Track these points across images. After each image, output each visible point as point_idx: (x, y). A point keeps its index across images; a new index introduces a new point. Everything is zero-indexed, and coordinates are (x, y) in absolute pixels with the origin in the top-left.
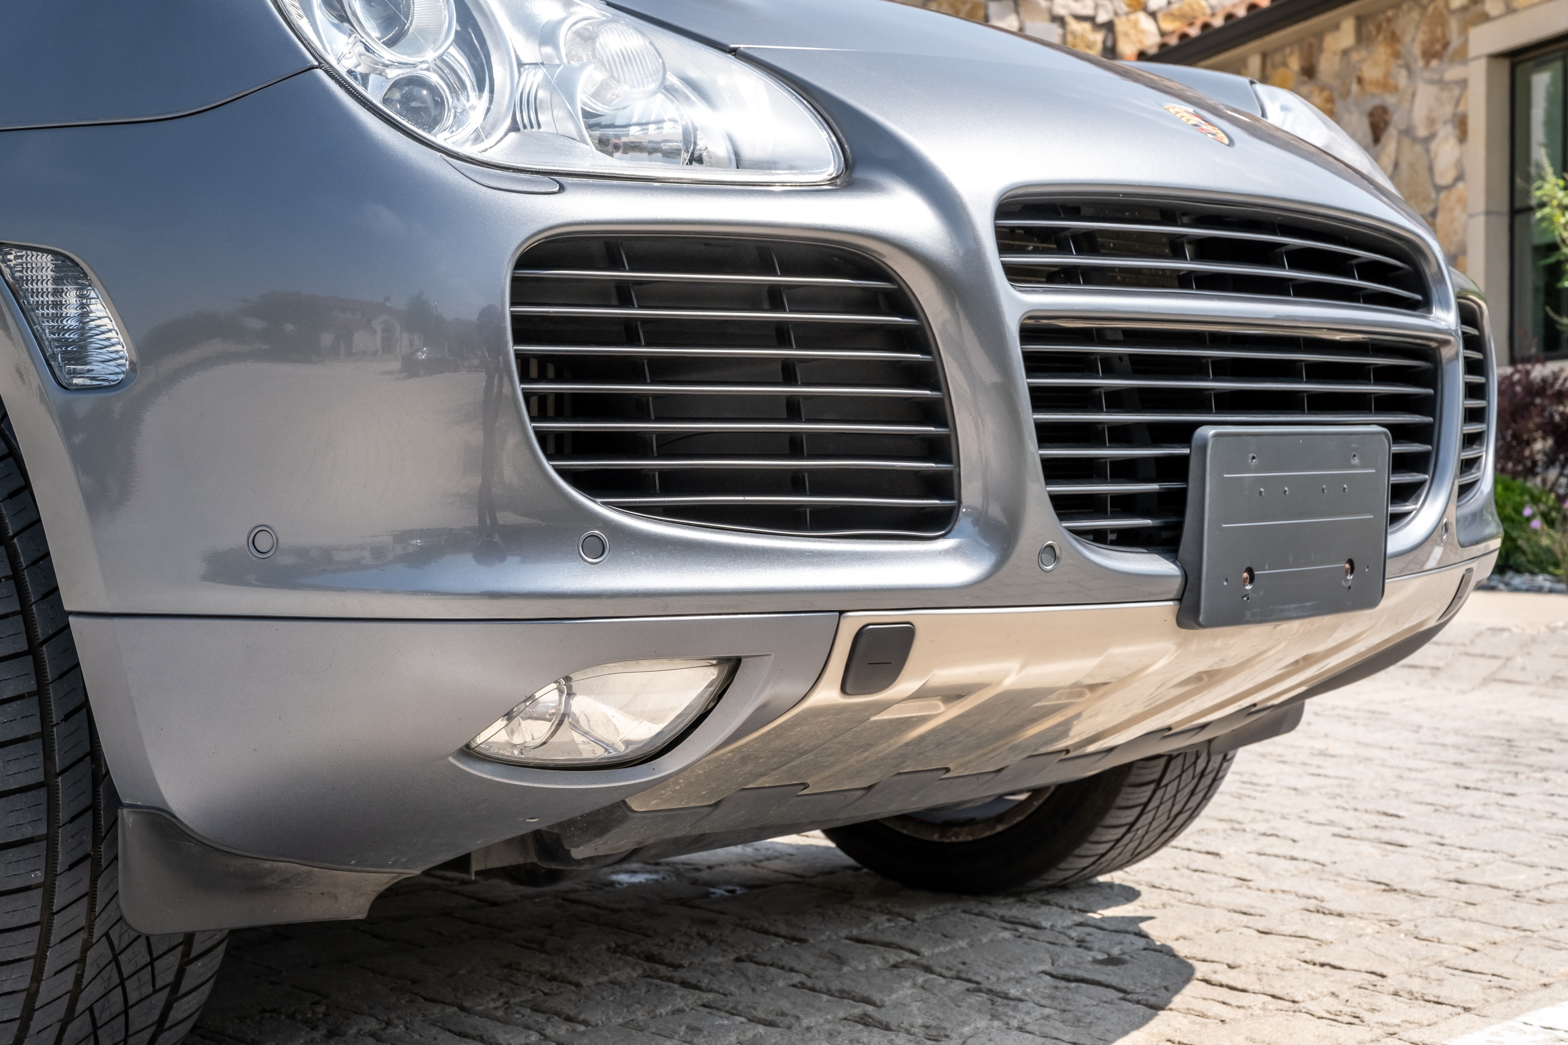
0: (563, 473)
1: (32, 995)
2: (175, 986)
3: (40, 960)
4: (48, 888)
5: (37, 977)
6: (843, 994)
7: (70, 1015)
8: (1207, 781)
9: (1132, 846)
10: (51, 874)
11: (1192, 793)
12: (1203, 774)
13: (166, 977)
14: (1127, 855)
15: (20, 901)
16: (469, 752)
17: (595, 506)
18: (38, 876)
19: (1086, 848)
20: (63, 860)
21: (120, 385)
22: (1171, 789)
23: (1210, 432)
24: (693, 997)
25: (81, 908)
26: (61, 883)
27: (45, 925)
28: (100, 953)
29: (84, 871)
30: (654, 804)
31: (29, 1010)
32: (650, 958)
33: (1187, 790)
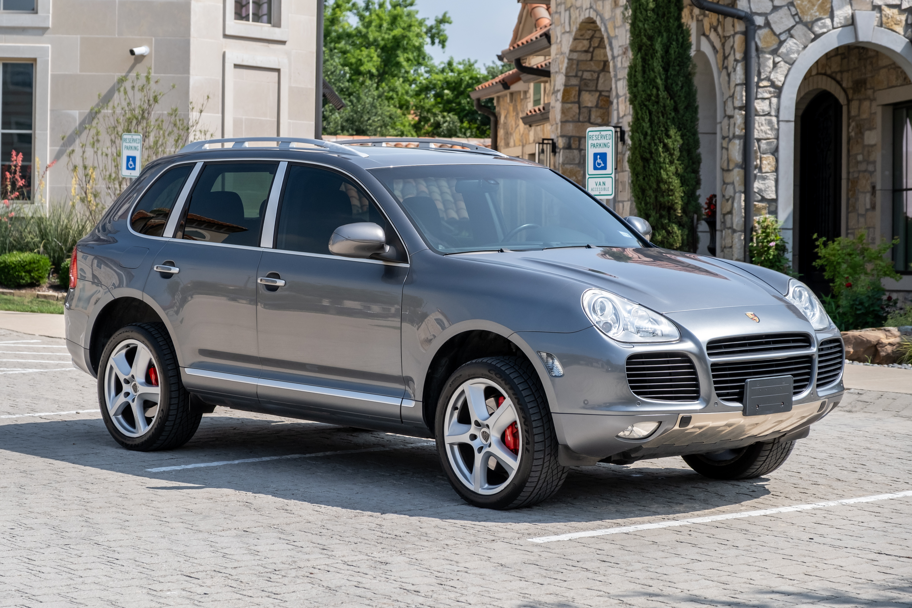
0: (634, 392)
1: (540, 477)
2: (560, 478)
3: (542, 471)
4: (544, 459)
5: (541, 474)
6: (687, 495)
7: (544, 482)
8: (786, 450)
9: (766, 467)
10: (544, 456)
11: (782, 453)
12: (784, 448)
13: (559, 476)
14: (765, 470)
15: (540, 460)
16: (618, 436)
17: (639, 397)
18: (543, 456)
19: (753, 467)
20: (546, 454)
21: (561, 376)
22: (775, 452)
23: (749, 380)
24: (652, 495)
25: (548, 463)
26: (546, 458)
27: (543, 465)
28: (550, 470)
29: (549, 456)
30: (647, 447)
31: (539, 480)
32: (642, 489)
33: (780, 452)
